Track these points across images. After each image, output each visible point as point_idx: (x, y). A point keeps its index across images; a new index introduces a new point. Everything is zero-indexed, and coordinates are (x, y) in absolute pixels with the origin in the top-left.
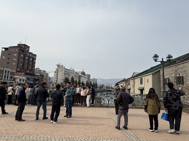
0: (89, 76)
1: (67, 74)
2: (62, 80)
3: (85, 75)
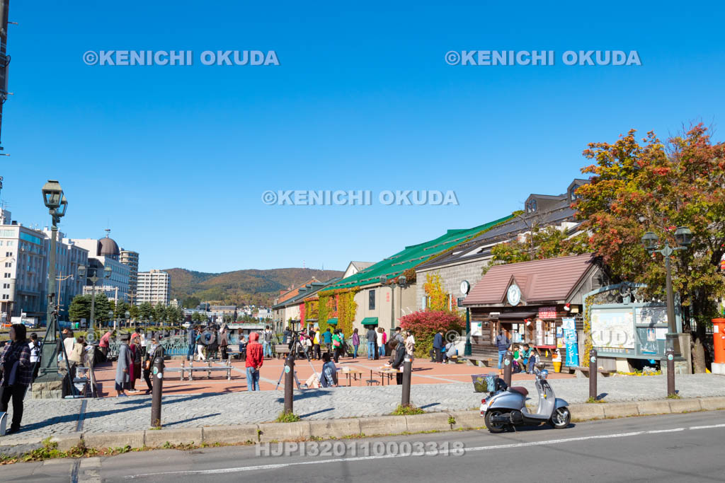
0: (134, 257)
1: (31, 258)
2: (6, 286)
3: (116, 260)
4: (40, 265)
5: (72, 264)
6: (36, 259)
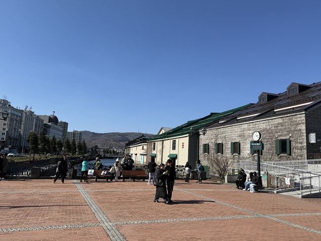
1: (16, 122)
2: (3, 134)
3: (57, 125)
4: (20, 125)
5: (36, 125)
6: (19, 122)
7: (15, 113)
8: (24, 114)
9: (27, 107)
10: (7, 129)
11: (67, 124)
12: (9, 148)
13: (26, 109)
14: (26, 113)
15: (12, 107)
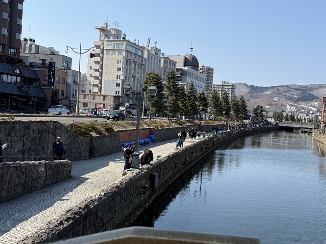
1: (135, 65)
2: (118, 85)
3: (197, 70)
4: (142, 71)
5: (164, 71)
6: (139, 65)
7: (133, 50)
8: (146, 52)
9: (149, 40)
10: (122, 78)
11: (212, 70)
12: (127, 108)
13: (149, 43)
14: (149, 50)
15: (128, 41)
